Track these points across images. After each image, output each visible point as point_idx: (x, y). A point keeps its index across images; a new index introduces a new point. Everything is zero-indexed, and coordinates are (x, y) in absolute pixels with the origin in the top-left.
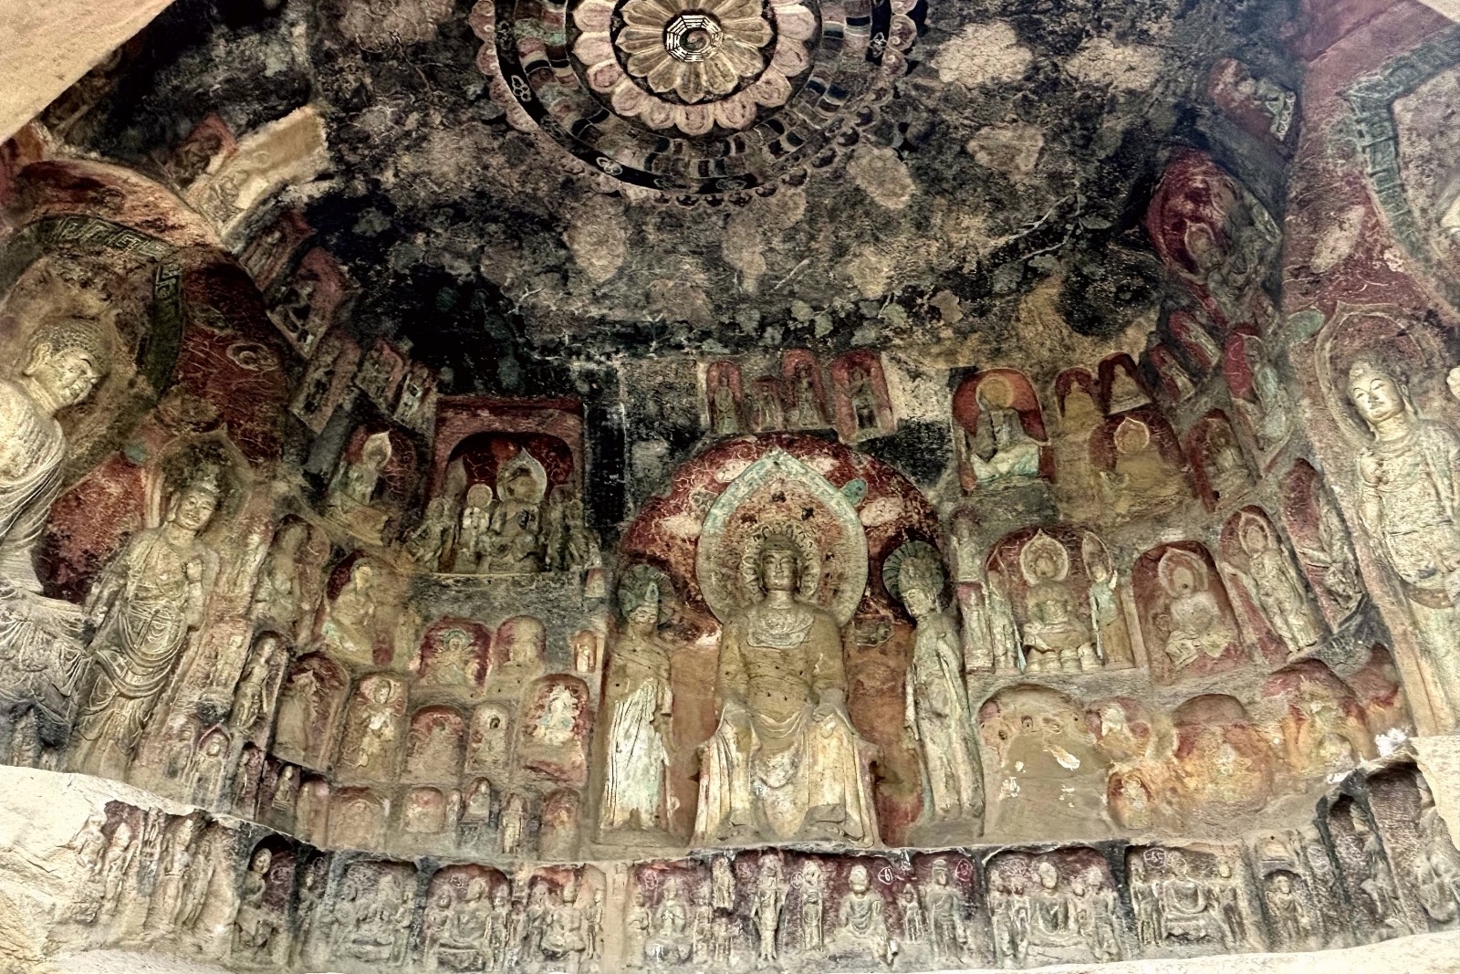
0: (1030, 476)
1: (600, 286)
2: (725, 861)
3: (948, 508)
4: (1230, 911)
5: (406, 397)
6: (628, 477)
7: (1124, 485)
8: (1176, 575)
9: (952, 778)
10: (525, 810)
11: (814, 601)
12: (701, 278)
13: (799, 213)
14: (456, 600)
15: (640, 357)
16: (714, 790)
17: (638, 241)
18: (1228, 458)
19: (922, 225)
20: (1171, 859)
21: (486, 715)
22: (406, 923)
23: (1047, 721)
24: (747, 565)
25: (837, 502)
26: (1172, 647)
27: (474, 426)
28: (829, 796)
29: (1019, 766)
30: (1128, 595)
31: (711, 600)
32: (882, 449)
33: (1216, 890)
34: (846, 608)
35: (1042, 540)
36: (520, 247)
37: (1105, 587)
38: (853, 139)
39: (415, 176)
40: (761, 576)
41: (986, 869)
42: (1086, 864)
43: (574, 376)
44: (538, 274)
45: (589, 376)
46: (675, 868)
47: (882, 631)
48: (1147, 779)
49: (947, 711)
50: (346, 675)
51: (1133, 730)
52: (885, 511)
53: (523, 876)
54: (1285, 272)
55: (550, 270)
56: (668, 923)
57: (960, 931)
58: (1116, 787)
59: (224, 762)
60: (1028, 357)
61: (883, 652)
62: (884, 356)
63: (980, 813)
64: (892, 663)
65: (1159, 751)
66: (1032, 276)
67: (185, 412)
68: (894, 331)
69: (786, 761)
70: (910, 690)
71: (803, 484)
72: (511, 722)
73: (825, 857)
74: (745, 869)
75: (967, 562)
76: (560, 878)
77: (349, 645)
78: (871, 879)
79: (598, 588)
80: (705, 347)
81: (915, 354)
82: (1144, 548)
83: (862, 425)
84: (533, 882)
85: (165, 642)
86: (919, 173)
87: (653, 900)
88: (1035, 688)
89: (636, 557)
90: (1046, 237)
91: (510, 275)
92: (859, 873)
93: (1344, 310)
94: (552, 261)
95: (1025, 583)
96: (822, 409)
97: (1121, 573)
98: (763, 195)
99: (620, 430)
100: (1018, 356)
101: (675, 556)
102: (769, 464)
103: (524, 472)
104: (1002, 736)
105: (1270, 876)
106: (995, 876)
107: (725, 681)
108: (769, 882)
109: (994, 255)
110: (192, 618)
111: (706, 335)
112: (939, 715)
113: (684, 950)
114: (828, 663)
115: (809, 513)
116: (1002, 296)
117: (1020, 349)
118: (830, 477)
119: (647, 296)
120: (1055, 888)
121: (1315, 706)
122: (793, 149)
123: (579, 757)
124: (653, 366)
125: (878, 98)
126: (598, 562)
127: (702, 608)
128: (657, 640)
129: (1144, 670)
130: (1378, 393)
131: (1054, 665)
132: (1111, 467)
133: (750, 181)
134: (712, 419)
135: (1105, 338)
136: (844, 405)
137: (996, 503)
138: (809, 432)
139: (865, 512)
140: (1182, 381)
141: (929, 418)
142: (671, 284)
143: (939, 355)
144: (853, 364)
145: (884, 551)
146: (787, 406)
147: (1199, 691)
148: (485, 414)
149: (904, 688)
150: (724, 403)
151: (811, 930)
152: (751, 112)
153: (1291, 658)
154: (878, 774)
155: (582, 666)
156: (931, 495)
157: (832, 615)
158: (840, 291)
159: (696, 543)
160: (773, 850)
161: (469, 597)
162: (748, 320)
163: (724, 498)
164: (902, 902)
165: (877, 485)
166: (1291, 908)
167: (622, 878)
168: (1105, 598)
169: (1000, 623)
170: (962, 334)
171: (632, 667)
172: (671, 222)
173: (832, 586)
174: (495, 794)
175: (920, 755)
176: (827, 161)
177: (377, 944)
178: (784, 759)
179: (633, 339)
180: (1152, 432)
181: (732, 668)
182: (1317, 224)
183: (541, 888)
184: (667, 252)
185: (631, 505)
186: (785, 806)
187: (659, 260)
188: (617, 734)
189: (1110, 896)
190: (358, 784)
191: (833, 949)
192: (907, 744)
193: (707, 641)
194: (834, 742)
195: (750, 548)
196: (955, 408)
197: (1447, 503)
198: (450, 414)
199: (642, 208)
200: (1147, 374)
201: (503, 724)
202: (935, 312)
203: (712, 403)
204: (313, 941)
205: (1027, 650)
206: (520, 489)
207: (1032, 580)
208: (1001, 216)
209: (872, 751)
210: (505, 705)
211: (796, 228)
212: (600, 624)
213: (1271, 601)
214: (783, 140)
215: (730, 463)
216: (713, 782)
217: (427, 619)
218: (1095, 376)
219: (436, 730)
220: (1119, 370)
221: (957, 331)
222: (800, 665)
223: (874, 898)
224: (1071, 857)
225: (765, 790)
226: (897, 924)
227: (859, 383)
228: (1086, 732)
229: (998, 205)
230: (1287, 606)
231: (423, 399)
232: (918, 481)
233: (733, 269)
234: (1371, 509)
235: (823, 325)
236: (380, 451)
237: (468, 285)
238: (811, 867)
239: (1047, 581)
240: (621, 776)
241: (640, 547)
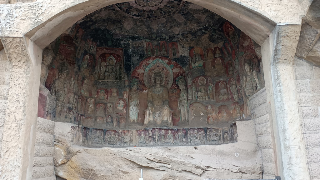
0: (201, 67)
1: (128, 30)
2: (150, 130)
3: (187, 72)
4: (220, 137)
5: (91, 48)
6: (131, 63)
7: (216, 70)
8: (222, 85)
9: (184, 115)
10: (117, 120)
11: (164, 85)
12: (146, 30)
13: (165, 21)
14: (102, 85)
15: (133, 41)
16: (147, 117)
17: (135, 24)
18: (231, 68)
19: (186, 24)
20: (213, 130)
21: (109, 105)
22: (102, 138)
23: (200, 108)
24: (152, 78)
25: (168, 68)
26: (219, 97)
27: (103, 52)
28: (165, 119)
29: (195, 114)
30: (214, 88)
31: (146, 84)
32: (177, 60)
33: (218, 134)
34: (169, 86)
35: (202, 77)
36: (114, 25)
37: (211, 86)
38: (174, 13)
39: (98, 17)
40: (155, 81)
41: (188, 131)
42: (201, 131)
43: (122, 44)
44: (117, 28)
45: (124, 44)
46: (143, 131)
47: (175, 91)
48: (213, 117)
49: (185, 105)
50: (85, 98)
51: (212, 110)
52: (177, 70)
53: (120, 132)
54: (239, 46)
55: (119, 28)
56: (142, 138)
57: (183, 139)
58: (208, 118)
59: (73, 116)
60: (203, 46)
61: (175, 94)
62: (178, 43)
63: (188, 121)
64: (176, 96)
65: (215, 113)
66: (203, 33)
67: (60, 58)
68: (180, 39)
69: (159, 113)
70: (179, 101)
71: (163, 64)
72: (113, 106)
73: (165, 129)
74: (153, 131)
75: (190, 81)
76: (125, 132)
77: (85, 94)
78: (171, 132)
79: (127, 83)
80: (146, 40)
81: (183, 44)
82: (217, 81)
83: (173, 55)
84: (122, 132)
85: (63, 98)
86: (185, 18)
87: (140, 135)
88: (198, 102)
89: (133, 77)
90: (206, 28)
91: (111, 28)
92: (170, 131)
93: (247, 52)
94: (119, 27)
95: (199, 85)
96: (167, 51)
97: (213, 85)
98: (158, 18)
99: (130, 54)
100: (201, 45)
101: (139, 77)
102: (157, 61)
103: (111, 59)
104: (193, 110)
105: (225, 133)
106: (189, 132)
107: (149, 99)
108: (157, 133)
109: (198, 30)
110: (65, 93)
111: (146, 38)
112: (183, 106)
113: (145, 142)
114: (166, 96)
115: (164, 69)
116: (199, 35)
117: (201, 44)
118: (167, 63)
119: (136, 32)
120: (197, 134)
121: (237, 108)
122: (164, 13)
123: (125, 112)
124: (136, 43)
125: (179, 8)
126: (127, 79)
127: (144, 85)
128: (137, 91)
129: (215, 100)
130: (248, 68)
131: (201, 99)
132: (214, 67)
133: (156, 17)
134: (147, 52)
135: (215, 44)
136: (170, 51)
137: (195, 71)
138: (164, 56)
139: (173, 70)
140: (226, 53)
141: (185, 55)
142: (141, 30)
143: (187, 44)
144: (172, 44)
145: (177, 77)
146: (160, 51)
147: (222, 104)
148: (105, 50)
149: (178, 100)
150: (149, 50)
151: (163, 140)
152: (157, 8)
153: (235, 101)
154: (173, 115)
155: (125, 97)
156: (184, 69)
157: (167, 88)
158: (171, 33)
159: (143, 74)
160: (157, 128)
161: (104, 84)
162: (154, 36)
163: (149, 66)
164: (176, 135)
165: (176, 66)
166: (227, 137)
167: (135, 132)
168: (211, 88)
169: (194, 92)
170: (192, 41)
171: (133, 97)
172: (141, 21)
173: (167, 82)
174: (111, 118)
175: (180, 111)
176: (170, 15)
177: (99, 141)
178: (158, 112)
179: (133, 38)
180: (221, 61)
181: (150, 97)
182: (244, 40)
183: (123, 133)
184: (140, 26)
185: (132, 68)
186: (158, 120)
187: (139, 27)
188: (131, 107)
189: (204, 135)
190: (89, 116)
191: (166, 142)
192: (178, 110)
193: (145, 91)
194: (166, 110)
195: (153, 75)
196: (190, 53)
197: (253, 86)
198: (98, 49)
199: (137, 20)
200: (221, 51)
201: (112, 106)
202: (187, 37)
203: (147, 49)
204: (89, 141)
205: (198, 96)
206: (111, 63)
207: (200, 84)
208: (199, 25)
209: (172, 112)
210: (112, 103)
211: (164, 23)
212: (128, 90)
213: (233, 92)
214: (162, 12)
215: (150, 60)
216: (147, 116)
217: (97, 88)
218: (213, 50)
219: (100, 107)
220: (217, 49)
221: (191, 40)
222: (161, 97)
223: (172, 135)
224: (199, 130)
225: (155, 117)
226: (175, 138)
227: (173, 48)
228: (205, 110)
229: (199, 23)
230: (235, 94)
231: (94, 48)
232: (182, 67)
233: (152, 28)
234: (244, 85)
235: (167, 37)
236: (87, 59)
237: (104, 30)
238: (163, 131)
239: (202, 85)
240: (132, 114)
241: (134, 75)
